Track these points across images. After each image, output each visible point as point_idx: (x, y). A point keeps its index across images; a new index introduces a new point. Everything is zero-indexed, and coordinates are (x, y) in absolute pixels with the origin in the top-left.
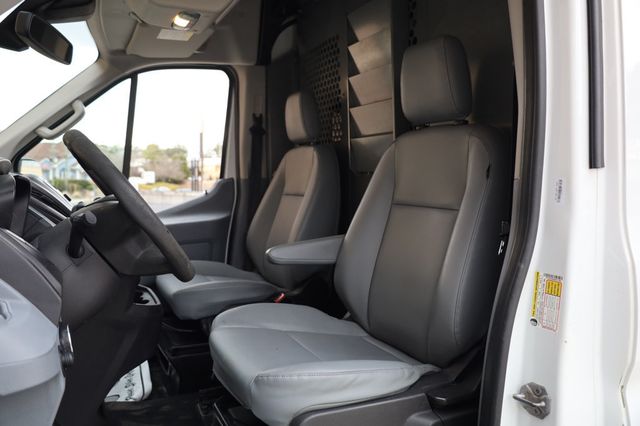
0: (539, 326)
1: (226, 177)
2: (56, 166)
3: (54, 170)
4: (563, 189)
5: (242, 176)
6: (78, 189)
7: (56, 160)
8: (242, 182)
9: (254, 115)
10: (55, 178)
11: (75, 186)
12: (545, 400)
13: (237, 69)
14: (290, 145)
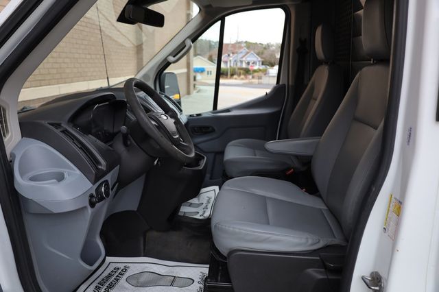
0: (386, 234)
1: (280, 83)
2: (231, 59)
3: (230, 61)
4: (412, 135)
5: (290, 83)
6: (243, 74)
7: (231, 55)
8: (290, 87)
9: (300, 40)
10: (230, 66)
11: (242, 71)
12: (380, 286)
13: (289, 6)
14: (318, 63)
